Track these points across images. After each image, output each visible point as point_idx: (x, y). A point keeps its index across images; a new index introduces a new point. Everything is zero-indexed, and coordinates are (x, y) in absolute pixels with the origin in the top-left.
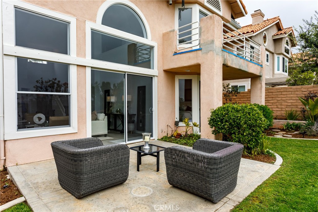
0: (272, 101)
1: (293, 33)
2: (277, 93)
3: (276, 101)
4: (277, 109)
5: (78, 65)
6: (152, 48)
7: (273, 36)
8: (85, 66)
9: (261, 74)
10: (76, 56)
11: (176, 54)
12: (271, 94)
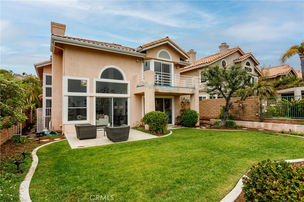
0: (214, 108)
1: (253, 56)
2: (217, 103)
3: (216, 107)
4: (217, 112)
5: (90, 96)
6: (127, 84)
7: (233, 61)
8: (93, 96)
9: (194, 93)
10: (89, 93)
11: (138, 86)
12: (213, 103)
